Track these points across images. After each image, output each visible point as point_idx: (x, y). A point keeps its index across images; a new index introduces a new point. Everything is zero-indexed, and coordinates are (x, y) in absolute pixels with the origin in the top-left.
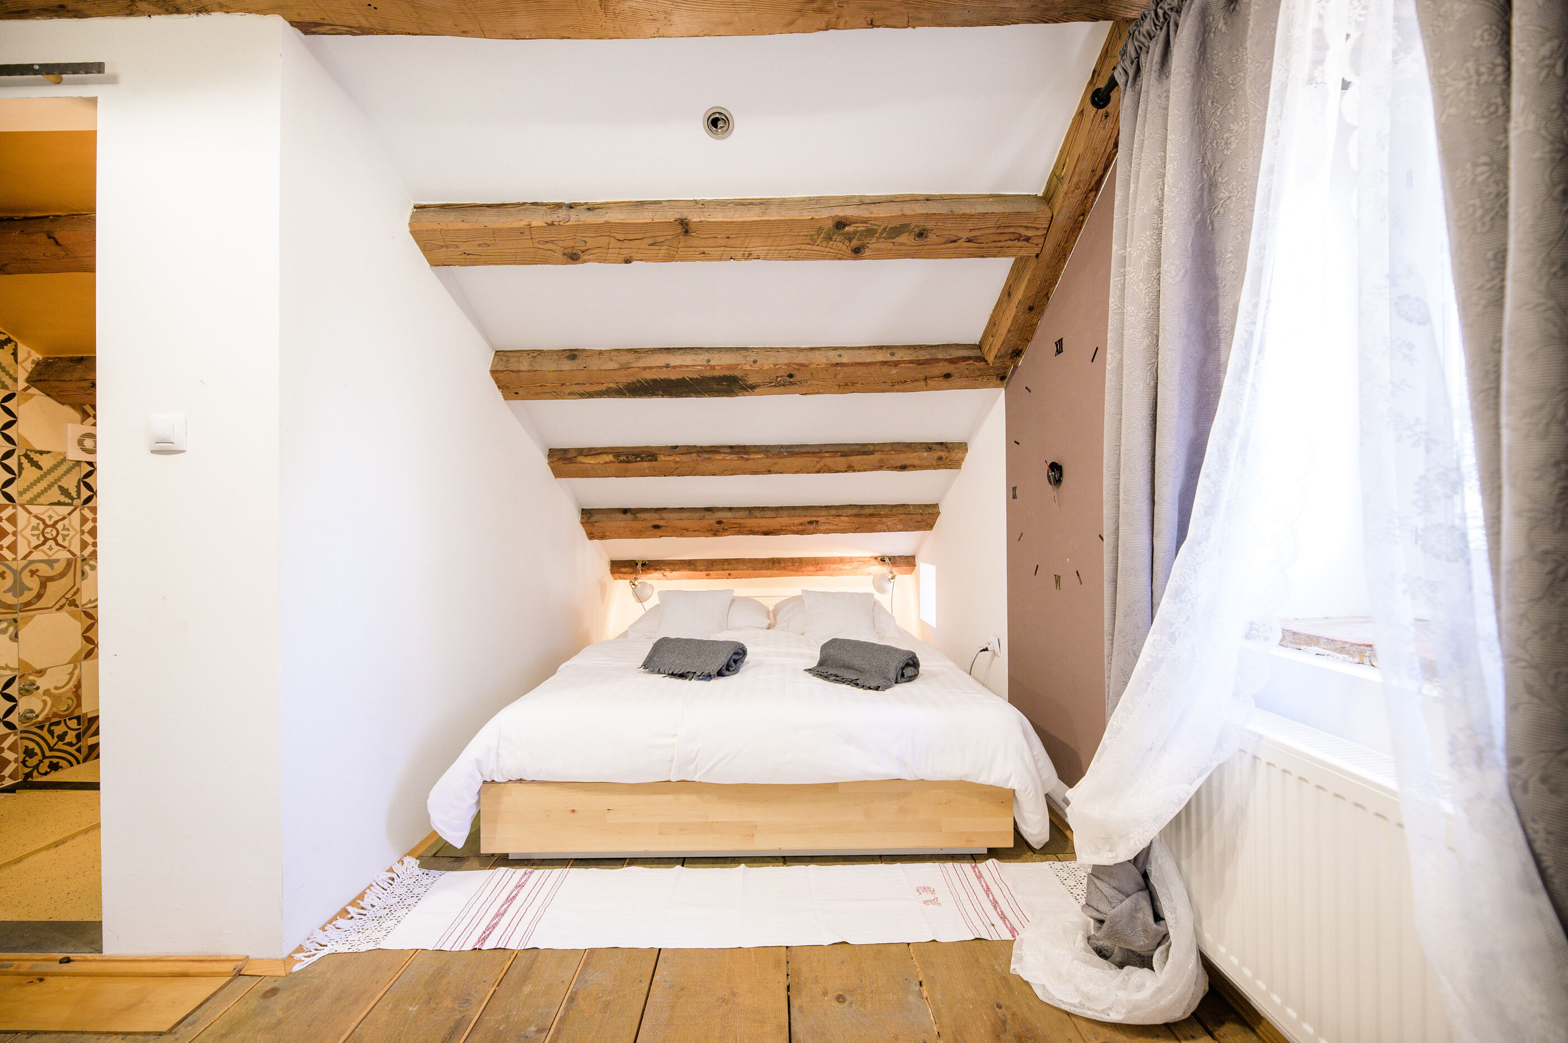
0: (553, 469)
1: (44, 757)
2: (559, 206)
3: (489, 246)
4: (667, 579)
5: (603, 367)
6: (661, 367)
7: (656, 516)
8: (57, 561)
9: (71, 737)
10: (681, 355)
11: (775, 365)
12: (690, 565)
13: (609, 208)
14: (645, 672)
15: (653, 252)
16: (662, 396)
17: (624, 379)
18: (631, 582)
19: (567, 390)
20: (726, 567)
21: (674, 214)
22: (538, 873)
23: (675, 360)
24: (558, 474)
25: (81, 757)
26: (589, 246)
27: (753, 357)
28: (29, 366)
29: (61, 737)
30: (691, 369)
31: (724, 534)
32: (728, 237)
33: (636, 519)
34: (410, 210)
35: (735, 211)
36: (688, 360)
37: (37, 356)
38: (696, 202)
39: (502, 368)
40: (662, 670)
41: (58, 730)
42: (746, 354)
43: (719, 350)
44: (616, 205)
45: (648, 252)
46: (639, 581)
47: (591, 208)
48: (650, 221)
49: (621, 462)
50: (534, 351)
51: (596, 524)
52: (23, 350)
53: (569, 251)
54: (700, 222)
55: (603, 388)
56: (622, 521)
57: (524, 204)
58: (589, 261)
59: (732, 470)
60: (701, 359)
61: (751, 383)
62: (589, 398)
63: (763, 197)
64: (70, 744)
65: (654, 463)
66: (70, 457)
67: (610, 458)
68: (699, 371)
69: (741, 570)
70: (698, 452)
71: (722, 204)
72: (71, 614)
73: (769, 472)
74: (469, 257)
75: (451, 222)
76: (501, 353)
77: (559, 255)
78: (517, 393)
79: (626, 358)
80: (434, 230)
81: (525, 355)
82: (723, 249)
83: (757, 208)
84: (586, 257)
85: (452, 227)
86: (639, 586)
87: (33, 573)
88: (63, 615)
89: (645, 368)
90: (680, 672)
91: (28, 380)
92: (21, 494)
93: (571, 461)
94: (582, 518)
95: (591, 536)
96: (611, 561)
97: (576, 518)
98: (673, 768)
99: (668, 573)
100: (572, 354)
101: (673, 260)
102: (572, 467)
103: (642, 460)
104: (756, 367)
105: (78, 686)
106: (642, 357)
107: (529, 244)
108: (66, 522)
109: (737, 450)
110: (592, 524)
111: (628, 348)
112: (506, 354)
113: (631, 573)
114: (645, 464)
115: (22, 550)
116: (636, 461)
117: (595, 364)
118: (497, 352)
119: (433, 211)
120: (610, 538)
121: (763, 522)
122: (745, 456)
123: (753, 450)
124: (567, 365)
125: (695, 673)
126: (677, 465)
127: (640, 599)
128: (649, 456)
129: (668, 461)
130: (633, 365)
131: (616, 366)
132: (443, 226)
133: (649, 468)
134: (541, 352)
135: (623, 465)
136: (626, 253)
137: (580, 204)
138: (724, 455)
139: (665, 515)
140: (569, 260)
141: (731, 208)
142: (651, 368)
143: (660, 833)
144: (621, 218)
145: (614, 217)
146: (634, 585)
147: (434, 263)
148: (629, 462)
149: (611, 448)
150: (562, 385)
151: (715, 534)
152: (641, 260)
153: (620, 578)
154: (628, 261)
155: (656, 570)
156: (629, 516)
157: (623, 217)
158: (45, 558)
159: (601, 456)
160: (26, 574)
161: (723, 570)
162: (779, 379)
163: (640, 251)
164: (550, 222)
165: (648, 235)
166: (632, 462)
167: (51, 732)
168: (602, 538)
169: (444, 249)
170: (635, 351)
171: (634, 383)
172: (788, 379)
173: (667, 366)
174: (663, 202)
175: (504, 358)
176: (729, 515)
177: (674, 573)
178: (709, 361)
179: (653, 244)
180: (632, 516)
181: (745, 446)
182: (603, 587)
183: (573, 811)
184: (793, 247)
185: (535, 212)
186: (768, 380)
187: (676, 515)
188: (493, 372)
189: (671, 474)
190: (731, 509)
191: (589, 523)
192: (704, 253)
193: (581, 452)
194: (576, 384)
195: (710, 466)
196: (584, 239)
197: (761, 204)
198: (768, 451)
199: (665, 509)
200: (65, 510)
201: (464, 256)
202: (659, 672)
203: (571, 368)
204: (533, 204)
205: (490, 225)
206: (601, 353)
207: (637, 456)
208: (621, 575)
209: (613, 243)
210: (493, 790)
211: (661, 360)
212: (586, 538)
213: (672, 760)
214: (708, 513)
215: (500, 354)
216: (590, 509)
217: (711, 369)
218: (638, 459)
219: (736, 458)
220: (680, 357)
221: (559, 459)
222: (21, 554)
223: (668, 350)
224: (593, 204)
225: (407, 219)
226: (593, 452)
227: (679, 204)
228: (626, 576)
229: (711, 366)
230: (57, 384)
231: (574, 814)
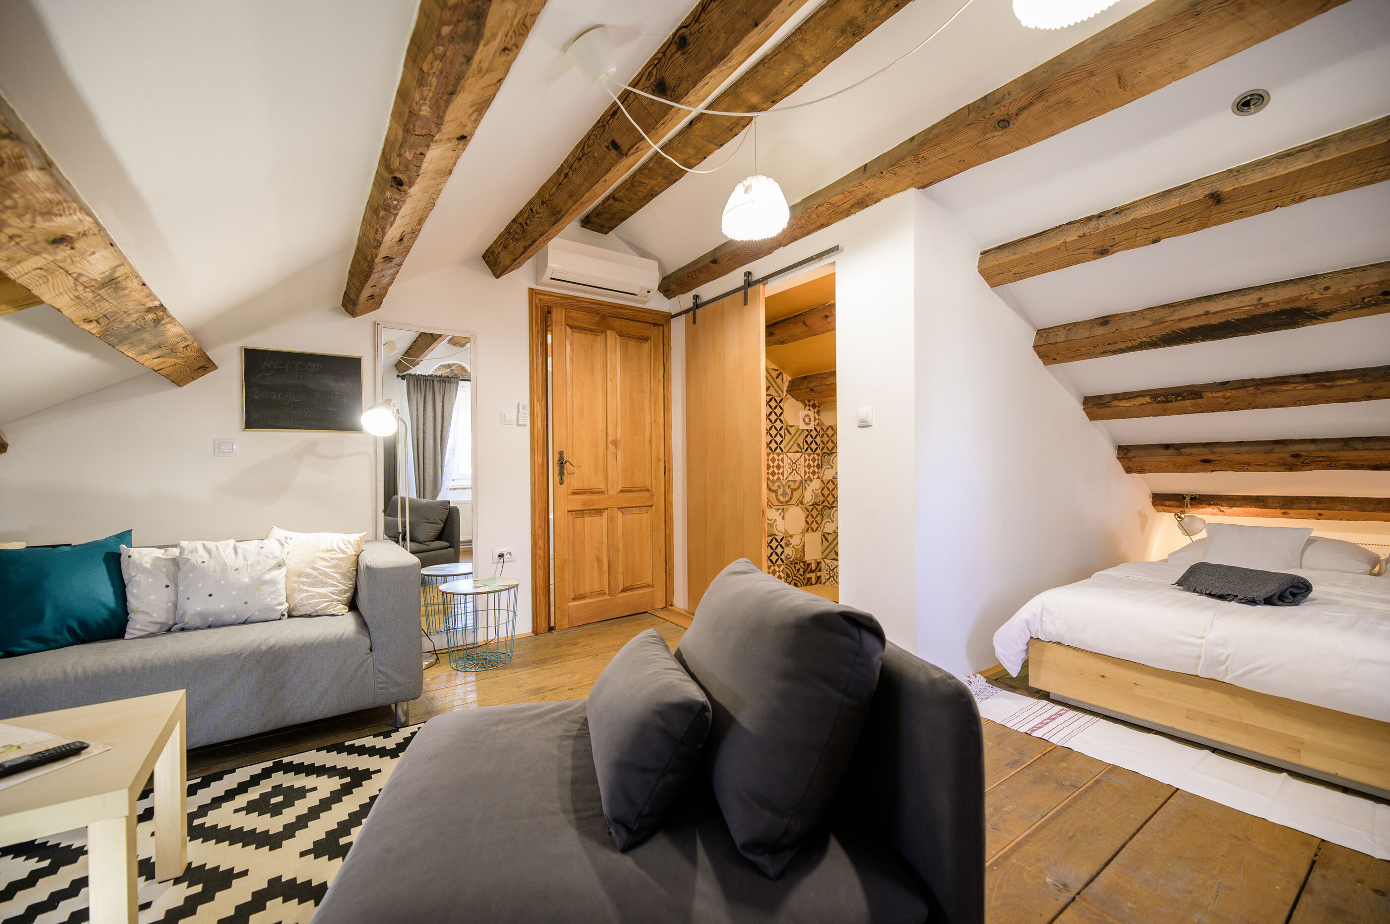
0: (1088, 414)
1: (793, 579)
2: (1090, 219)
3: (1033, 264)
4: (1225, 515)
5: (1135, 327)
6: (1199, 316)
7: (1206, 450)
8: (796, 481)
9: (801, 572)
10: (1224, 299)
11: (1358, 287)
12: (1260, 502)
13: (1136, 206)
14: (1180, 589)
15: (1183, 227)
16: (1203, 340)
17: (1157, 332)
18: (1175, 515)
19: (1099, 350)
20: (1313, 506)
21: (1204, 191)
22: (1072, 713)
23: (1214, 307)
24: (1092, 417)
25: (805, 583)
26: (1116, 241)
27: (1321, 285)
28: (787, 384)
29: (798, 570)
30: (1237, 311)
31: (1305, 468)
32: (1271, 191)
33: (1180, 454)
34: (978, 256)
35: (1278, 166)
36: (1233, 303)
37: (789, 379)
38: (1230, 171)
39: (1042, 343)
40: (1197, 590)
41: (798, 566)
42: (1314, 283)
43: (1276, 285)
44: (1143, 202)
45: (1177, 228)
46: (1186, 515)
47: (1118, 211)
48: (1178, 205)
49: (1159, 402)
50: (1069, 324)
51: (1134, 459)
52: (785, 376)
53: (1100, 249)
54: (1234, 189)
55: (1136, 343)
56: (1163, 457)
57: (1060, 226)
58: (1117, 251)
59: (1308, 400)
60: (1252, 298)
61: (1322, 310)
62: (1121, 353)
63: (1318, 138)
64: (801, 575)
65: (1199, 401)
66: (801, 428)
67: (1147, 399)
68: (1247, 311)
69: (1339, 510)
70: (1256, 385)
71: (1262, 163)
72: (801, 508)
73: (1370, 398)
74: (1018, 275)
75: (1006, 257)
76: (1042, 331)
77: (1091, 255)
78: (1055, 359)
79: (1157, 315)
80: (994, 266)
81: (1062, 329)
82: (1265, 202)
83: (1309, 153)
84: (1115, 249)
85: (1006, 260)
86: (1186, 519)
87: (789, 486)
88: (798, 508)
89: (1180, 320)
90: (1219, 594)
91: (787, 391)
92: (785, 447)
93: (1105, 405)
94: (1118, 454)
95: (1128, 470)
96: (1153, 494)
97: (1112, 454)
98: (1201, 664)
99: (1226, 509)
100: (1104, 321)
101: (1206, 227)
102: (1107, 411)
103: (1184, 398)
104: (1328, 294)
105: (804, 546)
106: (1177, 310)
107: (1065, 254)
108: (799, 461)
109: (1315, 378)
110: (1130, 459)
111: (1162, 304)
112: (1047, 331)
113: (1178, 507)
114: (1188, 402)
115: (786, 475)
116: (1177, 400)
117: (1126, 326)
118: (1038, 331)
119: (994, 253)
120: (1150, 472)
121: (1368, 455)
122: (1328, 384)
123: (1341, 375)
124: (1099, 331)
125: (1237, 596)
126: (1229, 400)
127: (1187, 533)
128: (1191, 394)
129: (1216, 397)
130: (1167, 319)
131: (1148, 323)
132: (1001, 261)
133: (1191, 406)
134: (1075, 324)
135: (1161, 405)
136: (1153, 236)
137: (1109, 211)
138: (1294, 385)
139: (1217, 449)
140: (1099, 256)
141: (1273, 164)
142: (1188, 318)
143: (1187, 717)
144: (1147, 212)
145: (1139, 213)
146: (1180, 518)
147: (992, 286)
148: (1168, 402)
149: (1148, 391)
150: (1095, 347)
151: (1291, 468)
152: (1170, 237)
153: (1165, 511)
154: (1155, 241)
155: (1210, 505)
156: (1171, 451)
157: (1149, 211)
158: (793, 479)
159: (1137, 398)
160: (787, 487)
161: (1310, 509)
162: (1366, 300)
163: (1168, 230)
164: (1081, 235)
165: (1174, 217)
166: (1172, 401)
167: (795, 567)
168: (1141, 471)
169: (1001, 275)
170: (1170, 306)
171: (1168, 334)
172: (1382, 297)
173: (1207, 313)
174: (1193, 184)
175: (1044, 335)
176: (1312, 447)
177: (1234, 509)
178: (1260, 299)
179: (1181, 222)
180: (1176, 451)
181: (1327, 372)
182: (1144, 521)
183: (1103, 676)
184: (1365, 173)
185: (1070, 230)
186: (1350, 304)
187: (1233, 449)
188: (1035, 347)
189: (1221, 409)
190: (1313, 441)
191: (1126, 458)
192: (1242, 212)
193: (1116, 397)
194: (1108, 344)
195: (1275, 398)
196: (1113, 237)
197: (1315, 146)
198: (1365, 375)
199: (1217, 443)
200: (799, 455)
201: (1015, 275)
202: (1195, 591)
203: (1103, 333)
204: (1068, 224)
205: (1034, 251)
206: (1133, 314)
207: (1177, 395)
208: (1165, 508)
209: (1140, 232)
210: (1038, 645)
211: (1200, 309)
212: (1124, 472)
213: (1199, 657)
214: (1277, 446)
215: (1039, 332)
216: (1128, 446)
217: (1263, 307)
218: (1179, 398)
219: (1314, 387)
220: (1223, 302)
221: (1094, 405)
222: (785, 476)
223: (1209, 298)
224: (1120, 207)
225: (977, 264)
226: (1128, 396)
227: (1210, 180)
228: (1170, 509)
229: (1264, 304)
230: (797, 391)
231: (1103, 679)
